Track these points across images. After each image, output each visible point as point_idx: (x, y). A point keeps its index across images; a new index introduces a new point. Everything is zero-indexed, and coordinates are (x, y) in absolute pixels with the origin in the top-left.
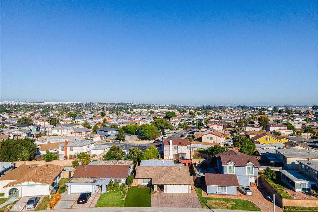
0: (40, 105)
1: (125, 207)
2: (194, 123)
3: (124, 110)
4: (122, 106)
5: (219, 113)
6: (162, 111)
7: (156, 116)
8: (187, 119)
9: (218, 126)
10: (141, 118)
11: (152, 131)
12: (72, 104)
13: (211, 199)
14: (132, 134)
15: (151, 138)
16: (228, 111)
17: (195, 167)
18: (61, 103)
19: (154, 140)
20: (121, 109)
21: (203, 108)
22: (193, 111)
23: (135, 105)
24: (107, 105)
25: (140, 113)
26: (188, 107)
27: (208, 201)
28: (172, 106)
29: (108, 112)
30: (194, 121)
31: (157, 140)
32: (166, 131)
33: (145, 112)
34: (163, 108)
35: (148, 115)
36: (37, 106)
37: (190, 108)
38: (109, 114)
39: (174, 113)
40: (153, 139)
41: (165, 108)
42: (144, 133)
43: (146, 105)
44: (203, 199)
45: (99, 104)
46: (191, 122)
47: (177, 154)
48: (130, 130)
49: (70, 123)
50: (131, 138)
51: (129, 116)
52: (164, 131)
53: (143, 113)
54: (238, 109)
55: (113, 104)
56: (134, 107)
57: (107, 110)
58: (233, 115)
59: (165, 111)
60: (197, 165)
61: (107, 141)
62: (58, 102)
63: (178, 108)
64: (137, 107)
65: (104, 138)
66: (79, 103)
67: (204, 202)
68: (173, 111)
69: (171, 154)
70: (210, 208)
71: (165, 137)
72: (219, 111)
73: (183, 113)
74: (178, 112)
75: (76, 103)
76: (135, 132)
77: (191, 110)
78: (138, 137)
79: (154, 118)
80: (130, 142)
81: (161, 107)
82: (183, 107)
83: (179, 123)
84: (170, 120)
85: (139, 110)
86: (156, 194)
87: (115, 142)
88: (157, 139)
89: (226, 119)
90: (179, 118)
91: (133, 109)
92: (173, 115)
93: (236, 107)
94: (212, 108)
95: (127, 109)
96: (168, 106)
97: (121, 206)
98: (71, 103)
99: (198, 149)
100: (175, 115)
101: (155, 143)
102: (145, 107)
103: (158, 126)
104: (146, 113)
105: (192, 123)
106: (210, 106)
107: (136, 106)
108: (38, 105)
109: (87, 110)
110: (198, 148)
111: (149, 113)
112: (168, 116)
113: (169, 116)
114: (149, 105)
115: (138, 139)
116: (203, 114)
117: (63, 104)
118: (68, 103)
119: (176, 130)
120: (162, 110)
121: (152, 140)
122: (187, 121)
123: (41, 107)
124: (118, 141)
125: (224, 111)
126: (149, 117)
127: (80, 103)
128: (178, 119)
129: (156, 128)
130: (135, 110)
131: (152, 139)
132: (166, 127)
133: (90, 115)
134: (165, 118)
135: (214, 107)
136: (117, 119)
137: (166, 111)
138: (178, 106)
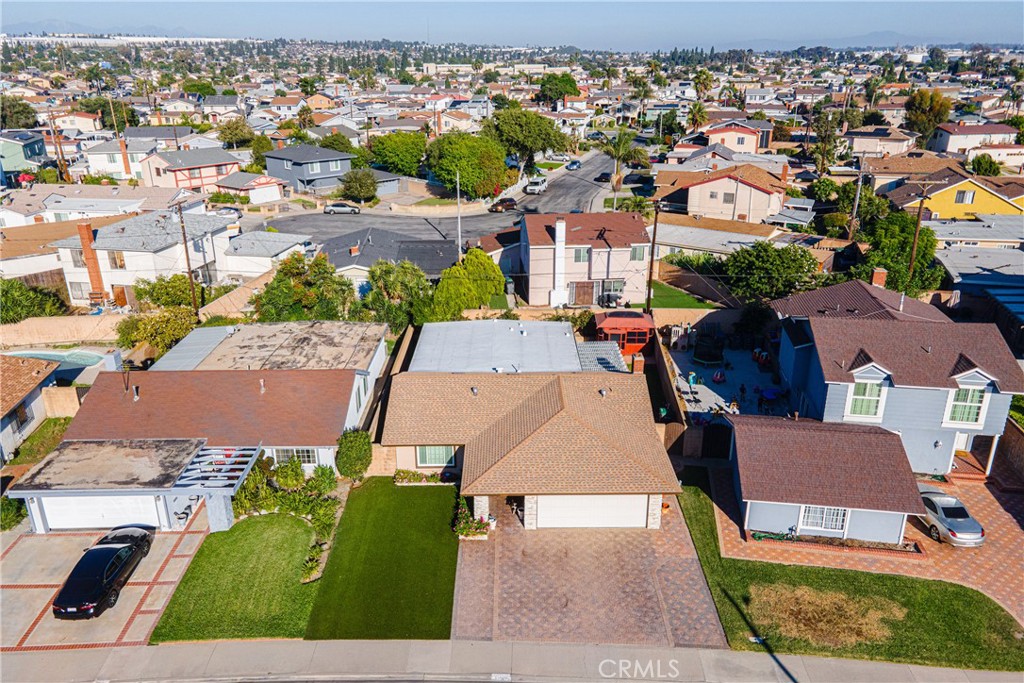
0: (96, 47)
1: (311, 634)
2: (647, 119)
3: (393, 70)
4: (387, 53)
5: (731, 78)
6: (526, 72)
7: (506, 94)
8: (619, 106)
9: (741, 135)
10: (449, 100)
11: (483, 161)
12: (210, 44)
13: (766, 574)
14: (405, 175)
15: (481, 193)
16: (762, 71)
17: (667, 344)
18: (170, 40)
19: (492, 198)
20: (382, 66)
21: (675, 58)
22: (640, 70)
23: (433, 50)
24: (335, 50)
25: (449, 81)
26: (618, 53)
27: (753, 590)
28: (563, 50)
29: (337, 76)
30: (648, 112)
31: (503, 201)
32: (538, 157)
33: (466, 76)
34: (531, 61)
35: (478, 86)
36: (87, 51)
37: (627, 57)
38: (335, 85)
39: (572, 82)
40: (489, 195)
41: (538, 58)
42: (449, 172)
43: (470, 49)
44: (727, 573)
45: (308, 45)
46: (635, 115)
47: (586, 280)
48: (396, 159)
49: (180, 121)
50: (403, 190)
51: (404, 93)
52: (531, 158)
53: (461, 80)
54: (798, 63)
55: (355, 45)
56: (429, 55)
57: (331, 70)
58: (781, 83)
59: (538, 70)
60: (674, 339)
61: (305, 204)
62: (161, 36)
63: (582, 58)
64: (439, 55)
65: (296, 191)
66: (235, 41)
67: (731, 600)
68: (567, 69)
69: (561, 281)
70: (770, 651)
71: (536, 184)
72: (731, 69)
73: (602, 80)
74: (584, 76)
75: (224, 40)
76: (417, 165)
77: (630, 68)
78: (430, 187)
79: (495, 99)
80: (396, 210)
81: (525, 54)
82: (600, 57)
83: (587, 120)
84: (554, 109)
85: (444, 68)
86: (485, 537)
87: (335, 209)
88: (502, 196)
89: (762, 102)
90: (590, 101)
91: (425, 65)
92: (568, 88)
93: (787, 55)
94: (705, 59)
95: (405, 63)
96: (550, 52)
97: (292, 635)
98: (207, 40)
99: (672, 250)
100: (575, 89)
101: (496, 211)
102: (468, 54)
103: (507, 140)
104: (469, 79)
105: (639, 122)
106: (699, 51)
107: (436, 54)
108: (88, 49)
109: (260, 67)
110: (673, 247)
111: (481, 81)
112: (549, 93)
113: (552, 92)
114: (483, 48)
115: (428, 195)
116: (677, 82)
117: (178, 42)
118: (195, 40)
119: (580, 149)
120: (528, 69)
121: (483, 201)
122: (619, 110)
123: (98, 55)
124: (350, 203)
125: (749, 71)
126: (479, 98)
127: (241, 42)
128: (585, 103)
129: (498, 149)
130: (431, 69)
131: (484, 197)
132: (540, 143)
133: (266, 87)
134: (538, 99)
135: (714, 56)
136: (362, 106)
137: (542, 71)
138: (586, 52)
